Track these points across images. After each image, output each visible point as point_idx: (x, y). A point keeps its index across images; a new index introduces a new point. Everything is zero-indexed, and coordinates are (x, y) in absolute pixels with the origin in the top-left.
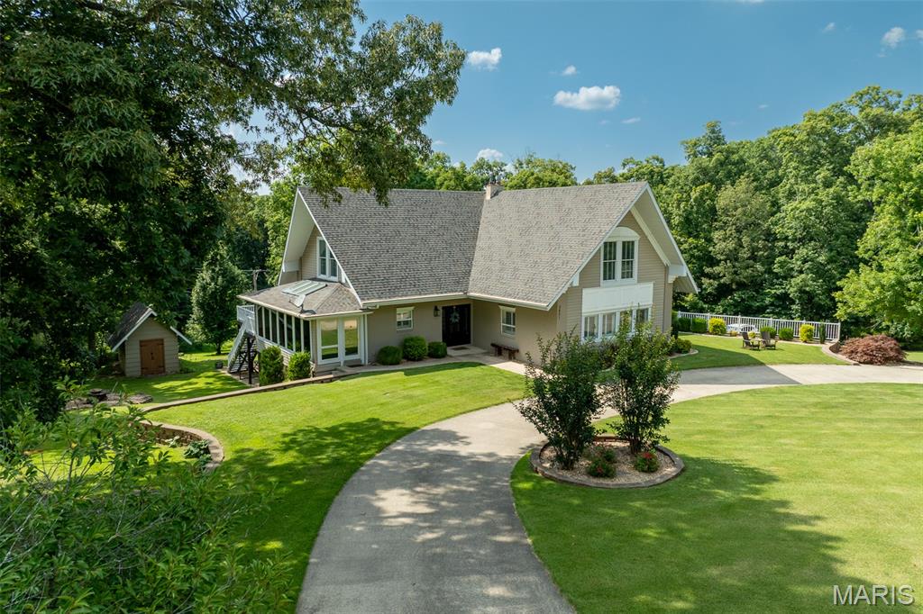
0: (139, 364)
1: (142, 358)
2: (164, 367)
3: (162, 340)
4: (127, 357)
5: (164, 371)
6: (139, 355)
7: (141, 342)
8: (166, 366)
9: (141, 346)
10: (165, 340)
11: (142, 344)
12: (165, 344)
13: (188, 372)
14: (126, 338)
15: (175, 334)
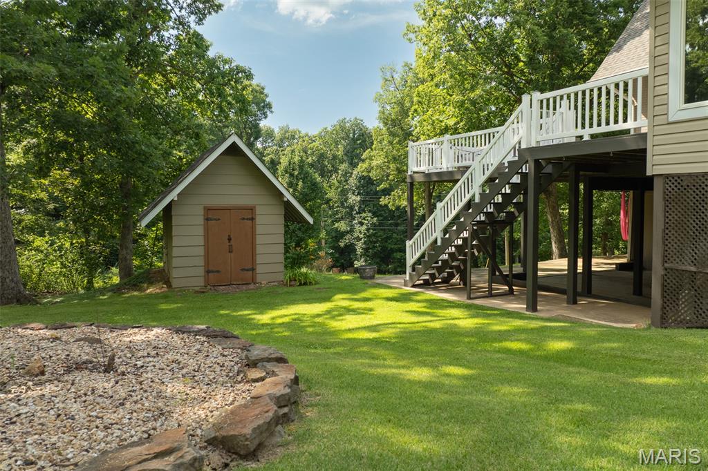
0: (201, 262)
1: (207, 246)
2: (253, 269)
3: (252, 209)
4: (175, 242)
5: (254, 281)
6: (201, 241)
7: (208, 209)
8: (259, 269)
9: (207, 219)
10: (258, 211)
11: (211, 214)
12: (259, 220)
13: (305, 284)
14: (173, 196)
15: (281, 194)
